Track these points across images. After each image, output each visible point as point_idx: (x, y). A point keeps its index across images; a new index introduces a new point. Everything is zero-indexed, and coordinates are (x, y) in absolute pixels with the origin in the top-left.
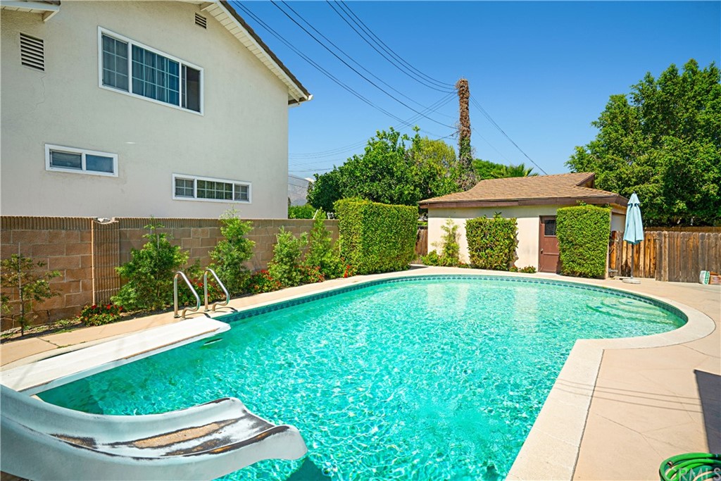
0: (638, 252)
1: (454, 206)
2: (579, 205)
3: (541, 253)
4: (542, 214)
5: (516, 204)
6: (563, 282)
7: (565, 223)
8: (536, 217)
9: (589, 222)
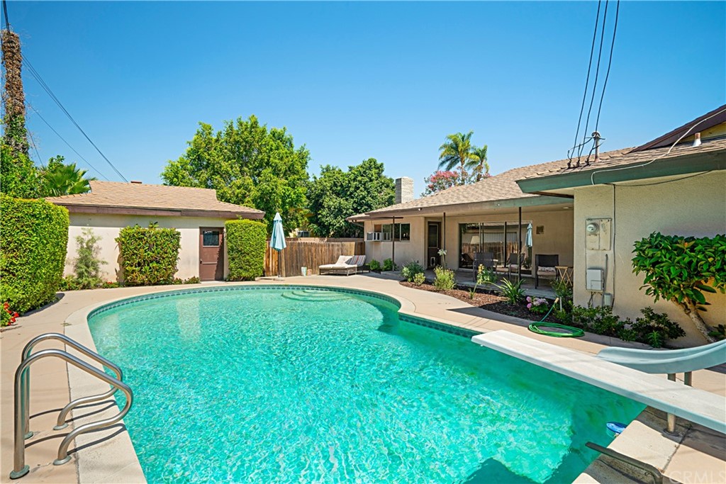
0: (269, 257)
1: (94, 211)
2: (238, 219)
3: (201, 262)
4: (201, 226)
5: (179, 214)
6: (251, 286)
7: (236, 234)
8: (197, 228)
9: (254, 234)
